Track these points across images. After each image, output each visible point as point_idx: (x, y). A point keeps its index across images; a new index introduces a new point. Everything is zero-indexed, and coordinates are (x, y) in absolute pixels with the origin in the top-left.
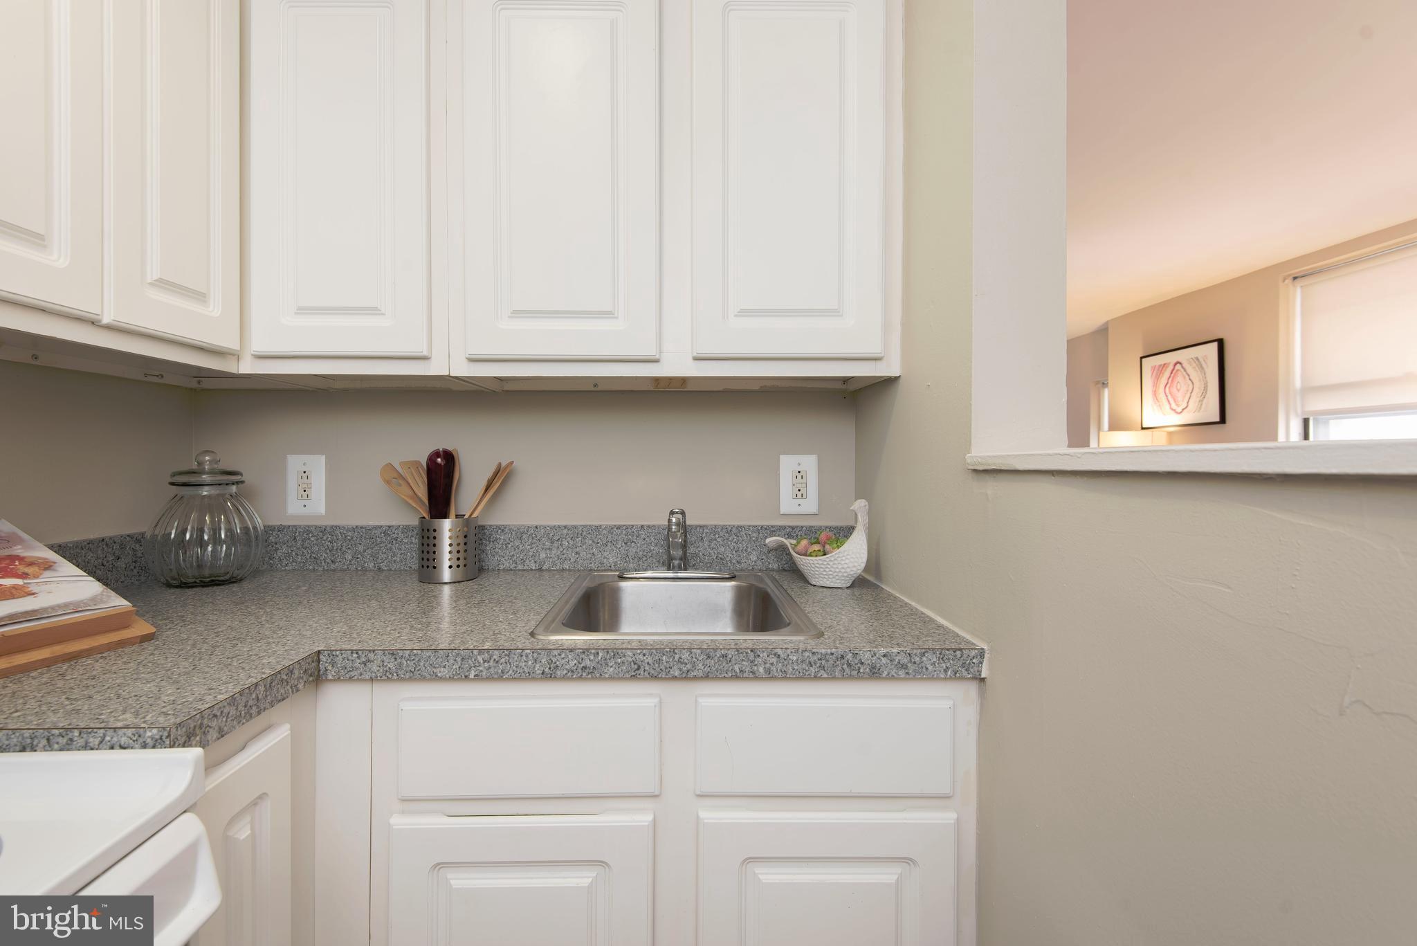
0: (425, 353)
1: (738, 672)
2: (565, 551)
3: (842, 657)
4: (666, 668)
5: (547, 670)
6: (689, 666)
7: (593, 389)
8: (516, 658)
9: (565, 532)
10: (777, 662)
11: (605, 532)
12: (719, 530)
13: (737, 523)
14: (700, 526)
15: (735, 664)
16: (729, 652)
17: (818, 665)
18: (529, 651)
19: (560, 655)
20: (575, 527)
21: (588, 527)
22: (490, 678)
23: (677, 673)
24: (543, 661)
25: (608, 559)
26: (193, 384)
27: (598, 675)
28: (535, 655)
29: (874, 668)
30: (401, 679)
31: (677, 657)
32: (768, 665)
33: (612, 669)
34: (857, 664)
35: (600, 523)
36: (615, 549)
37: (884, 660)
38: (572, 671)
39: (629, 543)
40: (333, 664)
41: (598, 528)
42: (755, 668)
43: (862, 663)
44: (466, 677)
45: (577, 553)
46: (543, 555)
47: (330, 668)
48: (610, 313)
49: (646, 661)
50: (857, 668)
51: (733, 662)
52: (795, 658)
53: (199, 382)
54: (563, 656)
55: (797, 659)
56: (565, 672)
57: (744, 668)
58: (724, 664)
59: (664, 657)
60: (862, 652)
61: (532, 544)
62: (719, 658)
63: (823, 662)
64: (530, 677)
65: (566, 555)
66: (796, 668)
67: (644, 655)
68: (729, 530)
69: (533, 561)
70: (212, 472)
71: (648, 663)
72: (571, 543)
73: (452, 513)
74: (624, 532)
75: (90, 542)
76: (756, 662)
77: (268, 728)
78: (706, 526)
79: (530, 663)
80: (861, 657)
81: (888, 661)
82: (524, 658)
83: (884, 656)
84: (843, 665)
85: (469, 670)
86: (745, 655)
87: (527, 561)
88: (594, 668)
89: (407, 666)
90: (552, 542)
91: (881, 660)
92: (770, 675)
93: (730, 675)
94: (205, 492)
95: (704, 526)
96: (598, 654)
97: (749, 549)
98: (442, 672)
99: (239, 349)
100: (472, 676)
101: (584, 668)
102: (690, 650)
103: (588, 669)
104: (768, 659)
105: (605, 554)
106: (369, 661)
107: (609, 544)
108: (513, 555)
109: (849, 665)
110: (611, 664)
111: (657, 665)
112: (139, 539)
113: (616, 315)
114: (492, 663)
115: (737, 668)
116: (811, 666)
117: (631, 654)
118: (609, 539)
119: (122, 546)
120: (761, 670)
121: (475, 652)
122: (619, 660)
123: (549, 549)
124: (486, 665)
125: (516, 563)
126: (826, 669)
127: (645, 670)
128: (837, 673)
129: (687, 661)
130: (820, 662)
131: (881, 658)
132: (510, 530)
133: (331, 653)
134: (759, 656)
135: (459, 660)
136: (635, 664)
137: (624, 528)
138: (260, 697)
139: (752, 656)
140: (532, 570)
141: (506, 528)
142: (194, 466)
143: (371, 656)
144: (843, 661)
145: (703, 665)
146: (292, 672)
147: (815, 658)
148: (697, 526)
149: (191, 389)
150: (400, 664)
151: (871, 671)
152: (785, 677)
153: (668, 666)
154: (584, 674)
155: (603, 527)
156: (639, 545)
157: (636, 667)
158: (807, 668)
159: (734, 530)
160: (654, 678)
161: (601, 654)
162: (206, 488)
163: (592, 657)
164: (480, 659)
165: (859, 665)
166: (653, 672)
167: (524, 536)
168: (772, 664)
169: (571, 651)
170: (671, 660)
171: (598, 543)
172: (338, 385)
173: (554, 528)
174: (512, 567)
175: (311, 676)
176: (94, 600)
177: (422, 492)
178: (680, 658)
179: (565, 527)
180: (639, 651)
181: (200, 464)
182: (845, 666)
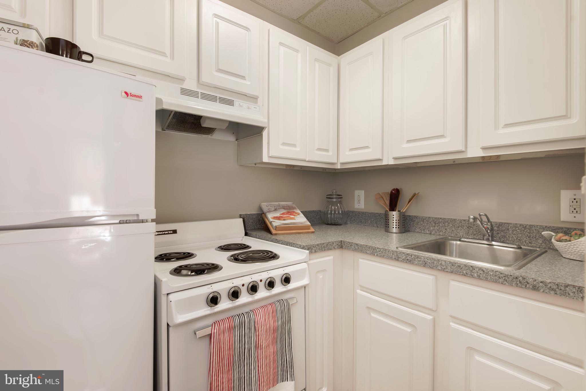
0: (381, 158)
1: (465, 273)
2: (440, 228)
3: (517, 278)
4: (436, 266)
5: (396, 258)
6: (445, 267)
7: (453, 163)
8: (387, 252)
9: (441, 220)
10: (483, 273)
11: (458, 222)
12: (518, 226)
13: (529, 223)
14: (507, 223)
15: (464, 270)
16: (461, 265)
17: (503, 279)
18: (391, 251)
19: (400, 254)
20: (445, 219)
21: (450, 219)
22: (380, 256)
23: (440, 268)
24: (395, 254)
25: (460, 233)
26: (334, 171)
27: (412, 263)
28: (393, 252)
29: (535, 286)
30: (358, 252)
31: (440, 263)
32: (478, 274)
33: (417, 262)
34: (525, 283)
35: (456, 218)
36: (463, 229)
37: (541, 284)
38: (404, 260)
39: (469, 228)
40: (344, 244)
41: (455, 220)
42: (473, 274)
43: (528, 283)
44: (374, 255)
45: (446, 229)
46: (432, 228)
47: (344, 245)
48: (443, 135)
49: (429, 262)
50: (525, 285)
51: (463, 269)
52: (492, 274)
53: (335, 171)
54: (401, 254)
55: (493, 274)
56: (402, 259)
57: (468, 273)
58: (459, 269)
59: (435, 262)
60: (528, 278)
61: (427, 224)
62: (457, 266)
63: (506, 278)
64: (391, 258)
65: (441, 230)
66: (492, 278)
67: (428, 259)
68: (524, 227)
69: (428, 230)
70: (335, 195)
71: (429, 263)
72: (443, 225)
73: (397, 210)
74: (467, 223)
75: (311, 211)
76: (473, 272)
77: (329, 256)
78: (511, 224)
79: (391, 254)
80: (527, 280)
81: (544, 285)
82: (390, 252)
83: (541, 282)
84: (517, 281)
85: (375, 253)
86: (468, 267)
87: (425, 230)
88: (411, 260)
89: (360, 248)
90: (435, 224)
91: (539, 284)
92: (480, 278)
93: (462, 274)
94: (334, 200)
95: (509, 223)
96: (412, 256)
97: (537, 237)
98: (368, 252)
99: (336, 162)
100: (376, 255)
101: (408, 260)
102: (445, 261)
103: (409, 260)
104: (479, 271)
105: (458, 231)
106: (351, 245)
107: (460, 227)
108: (420, 227)
109: (520, 282)
110: (416, 260)
111: (432, 264)
112: (320, 211)
113: (445, 136)
114: (381, 252)
115: (465, 272)
116: (500, 279)
117: (423, 258)
118: (460, 225)
119: (318, 213)
120: (476, 275)
121: (376, 248)
122: (419, 259)
123: (434, 226)
124: (379, 252)
125: (421, 230)
126: (507, 281)
127: (428, 265)
128: (513, 284)
129: (444, 265)
130: (505, 278)
131: (539, 283)
132: (419, 218)
133: (344, 242)
134: (474, 269)
135: (372, 249)
136: (425, 262)
137: (467, 221)
138: (325, 246)
139: (471, 269)
140: (427, 233)
141: (417, 217)
142: (331, 193)
143: (352, 244)
144: (517, 280)
145: (450, 268)
146: (333, 243)
147: (502, 275)
148: (505, 223)
149: (334, 173)
150: (359, 248)
151: (533, 288)
152: (486, 279)
153: (437, 265)
154: (408, 262)
155: (457, 220)
156: (474, 229)
157: (425, 263)
158: (498, 279)
159: (527, 227)
160: (432, 268)
161: (413, 256)
162: (334, 199)
163: (410, 257)
164: (378, 250)
165: (526, 283)
166: (431, 266)
167: (425, 221)
168: (481, 274)
169: (403, 253)
170: (438, 263)
171: (455, 226)
172: (367, 169)
173: (436, 218)
174: (420, 231)
175: (339, 246)
176: (304, 222)
177: (388, 203)
178: (441, 263)
179: (441, 218)
180: (426, 258)
181: (333, 193)
182: (518, 282)
